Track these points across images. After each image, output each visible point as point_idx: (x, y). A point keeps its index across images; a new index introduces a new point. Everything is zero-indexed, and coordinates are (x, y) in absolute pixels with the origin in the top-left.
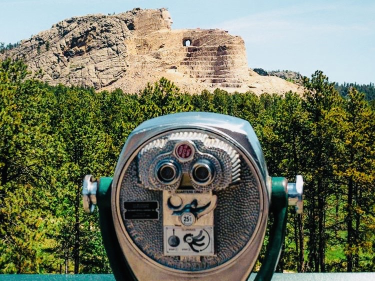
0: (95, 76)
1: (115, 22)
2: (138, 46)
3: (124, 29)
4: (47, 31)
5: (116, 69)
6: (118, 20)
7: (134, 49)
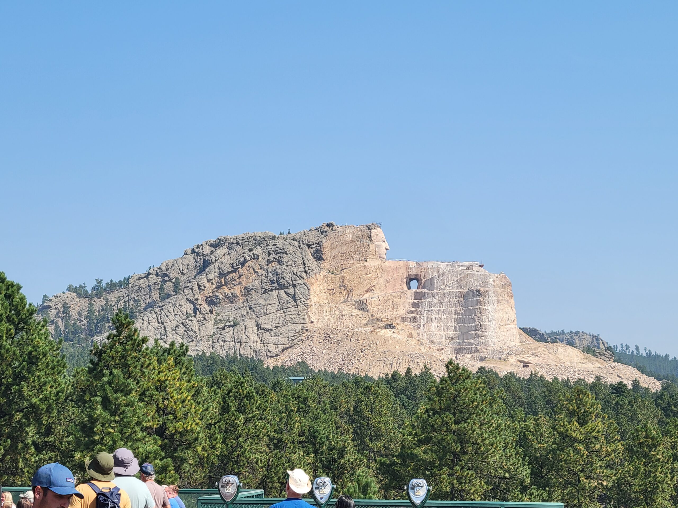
0: (256, 338)
1: (290, 248)
2: (329, 287)
3: (306, 260)
4: (177, 260)
5: (292, 327)
6: (296, 243)
7: (323, 294)
